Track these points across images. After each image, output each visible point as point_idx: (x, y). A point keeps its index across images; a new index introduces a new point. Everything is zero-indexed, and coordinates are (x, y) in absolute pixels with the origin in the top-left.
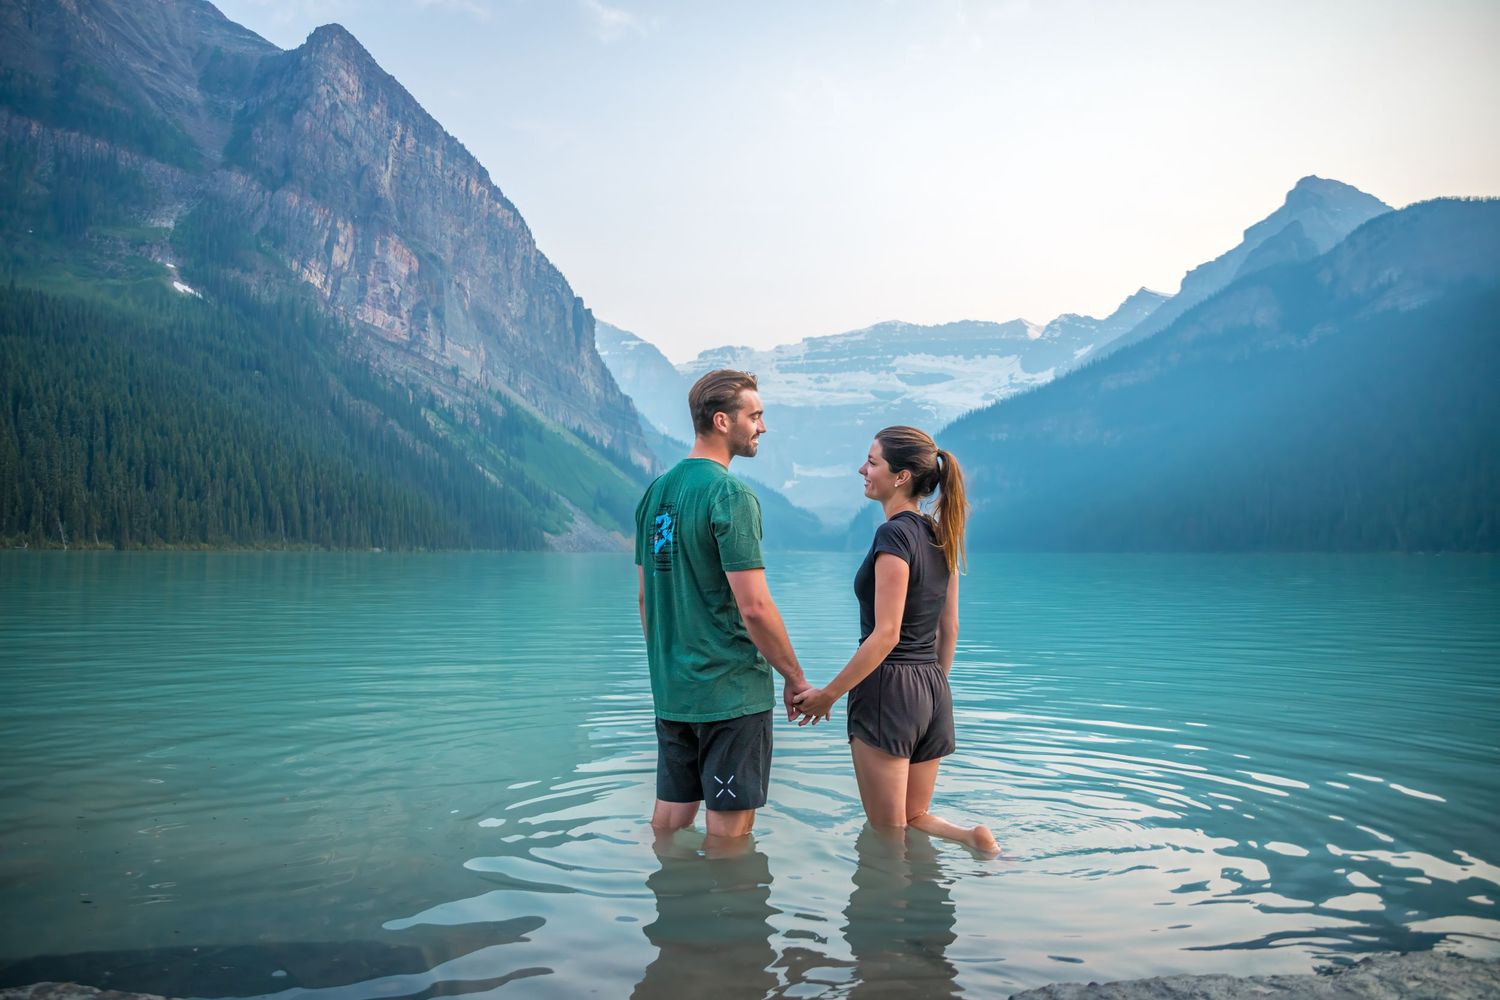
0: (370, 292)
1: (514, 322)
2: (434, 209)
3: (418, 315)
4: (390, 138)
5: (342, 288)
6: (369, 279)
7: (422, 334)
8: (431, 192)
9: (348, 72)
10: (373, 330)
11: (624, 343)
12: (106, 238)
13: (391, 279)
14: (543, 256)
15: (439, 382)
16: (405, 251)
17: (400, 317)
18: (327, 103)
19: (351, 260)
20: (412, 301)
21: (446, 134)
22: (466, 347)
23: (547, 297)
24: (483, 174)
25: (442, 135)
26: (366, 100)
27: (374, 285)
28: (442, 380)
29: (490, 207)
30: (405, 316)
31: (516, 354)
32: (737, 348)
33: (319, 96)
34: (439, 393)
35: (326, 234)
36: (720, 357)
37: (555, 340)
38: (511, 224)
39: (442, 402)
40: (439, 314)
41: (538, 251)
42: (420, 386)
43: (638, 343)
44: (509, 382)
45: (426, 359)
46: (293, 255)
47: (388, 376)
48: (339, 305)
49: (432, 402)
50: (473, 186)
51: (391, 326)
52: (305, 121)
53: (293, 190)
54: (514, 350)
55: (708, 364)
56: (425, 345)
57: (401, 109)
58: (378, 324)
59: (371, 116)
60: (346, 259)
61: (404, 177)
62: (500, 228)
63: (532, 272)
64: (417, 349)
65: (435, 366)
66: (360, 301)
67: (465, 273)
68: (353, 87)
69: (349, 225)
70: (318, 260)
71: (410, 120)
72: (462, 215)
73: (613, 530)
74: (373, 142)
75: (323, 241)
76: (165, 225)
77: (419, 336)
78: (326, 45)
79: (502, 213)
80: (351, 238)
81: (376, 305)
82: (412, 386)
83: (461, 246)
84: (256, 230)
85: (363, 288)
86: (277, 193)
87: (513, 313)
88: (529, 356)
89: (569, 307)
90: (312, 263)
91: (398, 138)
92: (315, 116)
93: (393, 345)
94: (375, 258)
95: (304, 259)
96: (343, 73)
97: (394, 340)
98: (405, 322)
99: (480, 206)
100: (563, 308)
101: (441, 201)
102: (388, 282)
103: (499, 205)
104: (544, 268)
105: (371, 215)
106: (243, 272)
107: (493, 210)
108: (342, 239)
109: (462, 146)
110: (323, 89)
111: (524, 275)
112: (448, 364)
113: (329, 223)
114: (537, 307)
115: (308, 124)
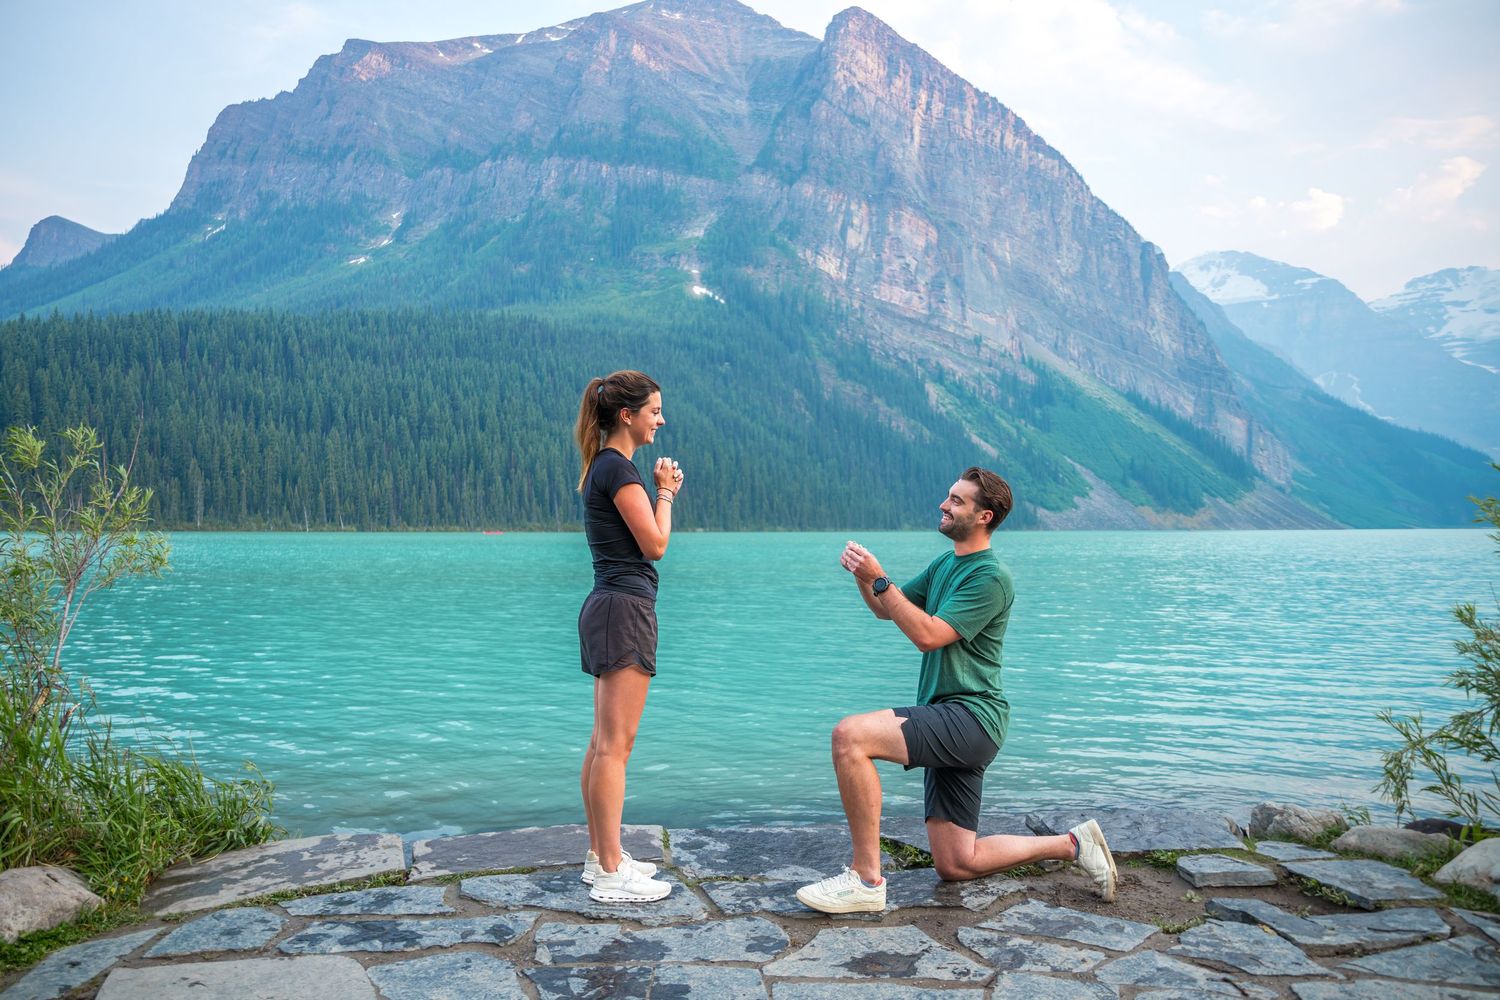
0: (886, 269)
1: (1065, 280)
2: (965, 172)
3: (936, 287)
4: (914, 108)
5: (858, 269)
6: (884, 257)
7: (941, 306)
8: (961, 156)
9: (865, 52)
10: (889, 307)
11: (1298, 282)
12: (645, 255)
13: (907, 254)
14: (1100, 202)
15: (960, 355)
16: (921, 223)
17: (918, 291)
18: (844, 88)
19: (866, 242)
20: (930, 273)
21: (977, 91)
22: (991, 314)
23: (1107, 247)
24: (1019, 126)
25: (972, 93)
26: (888, 75)
27: (889, 263)
28: (963, 352)
29: (1031, 158)
30: (922, 289)
31: (1068, 315)
32: (1462, 270)
33: (835, 83)
34: (951, 365)
35: (841, 218)
36: (1435, 285)
37: (1118, 294)
38: (1056, 174)
39: (954, 375)
40: (958, 283)
41: (1093, 198)
42: (929, 360)
43: (1315, 280)
44: (1056, 346)
45: (945, 332)
46: (806, 245)
47: (891, 353)
48: (855, 287)
49: (940, 377)
50: (1009, 140)
51: (908, 302)
52: (822, 110)
53: (808, 181)
54: (1066, 310)
55: (1419, 295)
56: (944, 317)
57: (924, 76)
58: (895, 301)
59: (893, 91)
60: (862, 240)
61: (932, 146)
62: (1044, 180)
63: (1087, 222)
64: (935, 322)
65: (955, 338)
66: (877, 280)
67: (1003, 235)
68: (872, 65)
69: (864, 205)
70: (831, 245)
71: (936, 85)
72: (998, 173)
73: (1142, 505)
74: (895, 116)
75: (838, 226)
76: (696, 234)
77: (938, 308)
78: (842, 31)
79: (1044, 162)
80: (866, 218)
81: (892, 282)
82: (920, 362)
83: (998, 207)
84: (773, 227)
85: (879, 267)
86: (794, 186)
87: (1063, 270)
88: (1085, 315)
89: (1135, 254)
90: (825, 249)
91: (924, 107)
92: (831, 103)
93: (911, 320)
94: (889, 234)
95: (818, 247)
96: (860, 54)
97: (912, 315)
98: (922, 295)
99: (1018, 160)
100: (1127, 257)
101: (973, 163)
102: (903, 257)
103: (1041, 156)
104: (1101, 216)
105: (885, 191)
106: (756, 267)
107: (1035, 161)
108: (856, 221)
109: (995, 99)
110: (840, 75)
111: (1077, 226)
112: (970, 334)
113: (843, 207)
114: (1094, 260)
115: (824, 113)
